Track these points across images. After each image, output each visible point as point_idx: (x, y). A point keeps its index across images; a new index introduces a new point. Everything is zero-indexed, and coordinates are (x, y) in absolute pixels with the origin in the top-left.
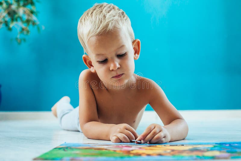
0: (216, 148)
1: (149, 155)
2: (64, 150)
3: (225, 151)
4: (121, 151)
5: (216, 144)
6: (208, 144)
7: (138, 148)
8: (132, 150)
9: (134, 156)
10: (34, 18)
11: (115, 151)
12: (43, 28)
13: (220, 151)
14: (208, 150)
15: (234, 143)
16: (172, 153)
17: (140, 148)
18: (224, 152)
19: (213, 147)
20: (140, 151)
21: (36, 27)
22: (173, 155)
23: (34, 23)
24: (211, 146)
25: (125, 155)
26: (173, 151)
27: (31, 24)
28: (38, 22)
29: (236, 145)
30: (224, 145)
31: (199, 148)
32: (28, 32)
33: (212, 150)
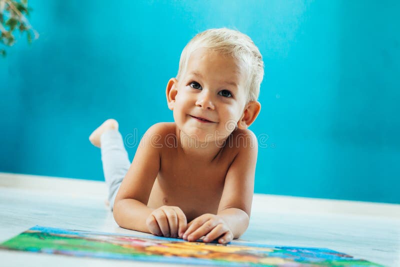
0: (278, 254)
1: (175, 255)
2: (39, 237)
3: (292, 258)
4: (130, 246)
5: (276, 247)
6: (264, 247)
7: (155, 243)
8: (148, 246)
9: (153, 255)
10: (23, 18)
11: (121, 245)
12: (37, 36)
13: (284, 258)
14: (265, 256)
15: (303, 249)
16: (211, 255)
17: (159, 244)
18: (289, 260)
19: (273, 251)
20: (162, 249)
21: (25, 33)
22: (213, 258)
23: (22, 28)
24: (269, 250)
25: (138, 252)
26: (211, 252)
27: (17, 27)
28: (29, 26)
29: (308, 251)
30: (289, 250)
31: (251, 251)
32: (11, 40)
33: (271, 256)
